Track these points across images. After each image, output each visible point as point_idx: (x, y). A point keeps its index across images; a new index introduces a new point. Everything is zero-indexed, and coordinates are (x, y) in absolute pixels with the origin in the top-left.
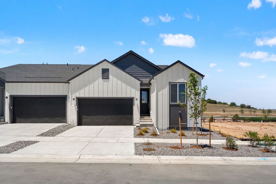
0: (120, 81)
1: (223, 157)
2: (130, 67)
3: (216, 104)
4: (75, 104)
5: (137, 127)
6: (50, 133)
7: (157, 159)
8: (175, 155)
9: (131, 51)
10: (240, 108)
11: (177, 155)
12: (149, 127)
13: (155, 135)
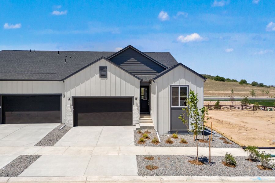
0: (119, 77)
1: (221, 177)
2: (128, 61)
3: (224, 81)
4: (70, 103)
5: (137, 129)
6: (48, 140)
7: (159, 180)
8: (176, 175)
9: (130, 46)
10: (251, 86)
11: (178, 175)
12: (149, 130)
13: (156, 142)
